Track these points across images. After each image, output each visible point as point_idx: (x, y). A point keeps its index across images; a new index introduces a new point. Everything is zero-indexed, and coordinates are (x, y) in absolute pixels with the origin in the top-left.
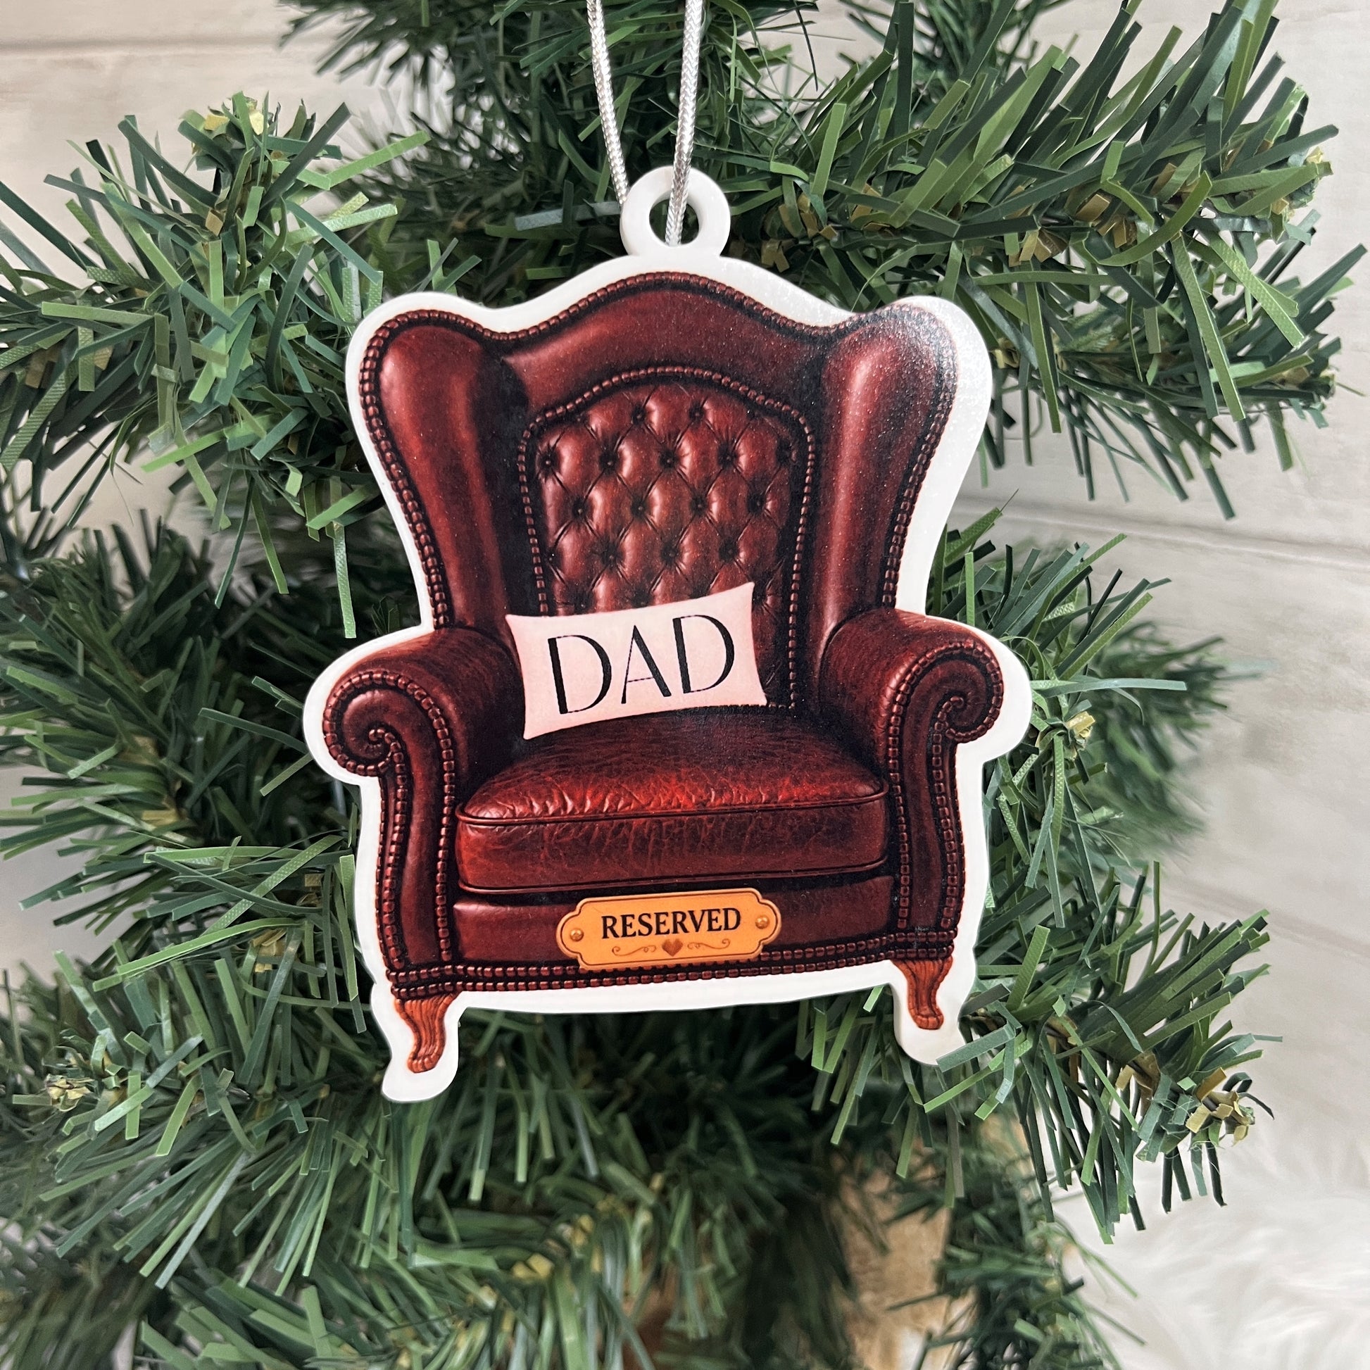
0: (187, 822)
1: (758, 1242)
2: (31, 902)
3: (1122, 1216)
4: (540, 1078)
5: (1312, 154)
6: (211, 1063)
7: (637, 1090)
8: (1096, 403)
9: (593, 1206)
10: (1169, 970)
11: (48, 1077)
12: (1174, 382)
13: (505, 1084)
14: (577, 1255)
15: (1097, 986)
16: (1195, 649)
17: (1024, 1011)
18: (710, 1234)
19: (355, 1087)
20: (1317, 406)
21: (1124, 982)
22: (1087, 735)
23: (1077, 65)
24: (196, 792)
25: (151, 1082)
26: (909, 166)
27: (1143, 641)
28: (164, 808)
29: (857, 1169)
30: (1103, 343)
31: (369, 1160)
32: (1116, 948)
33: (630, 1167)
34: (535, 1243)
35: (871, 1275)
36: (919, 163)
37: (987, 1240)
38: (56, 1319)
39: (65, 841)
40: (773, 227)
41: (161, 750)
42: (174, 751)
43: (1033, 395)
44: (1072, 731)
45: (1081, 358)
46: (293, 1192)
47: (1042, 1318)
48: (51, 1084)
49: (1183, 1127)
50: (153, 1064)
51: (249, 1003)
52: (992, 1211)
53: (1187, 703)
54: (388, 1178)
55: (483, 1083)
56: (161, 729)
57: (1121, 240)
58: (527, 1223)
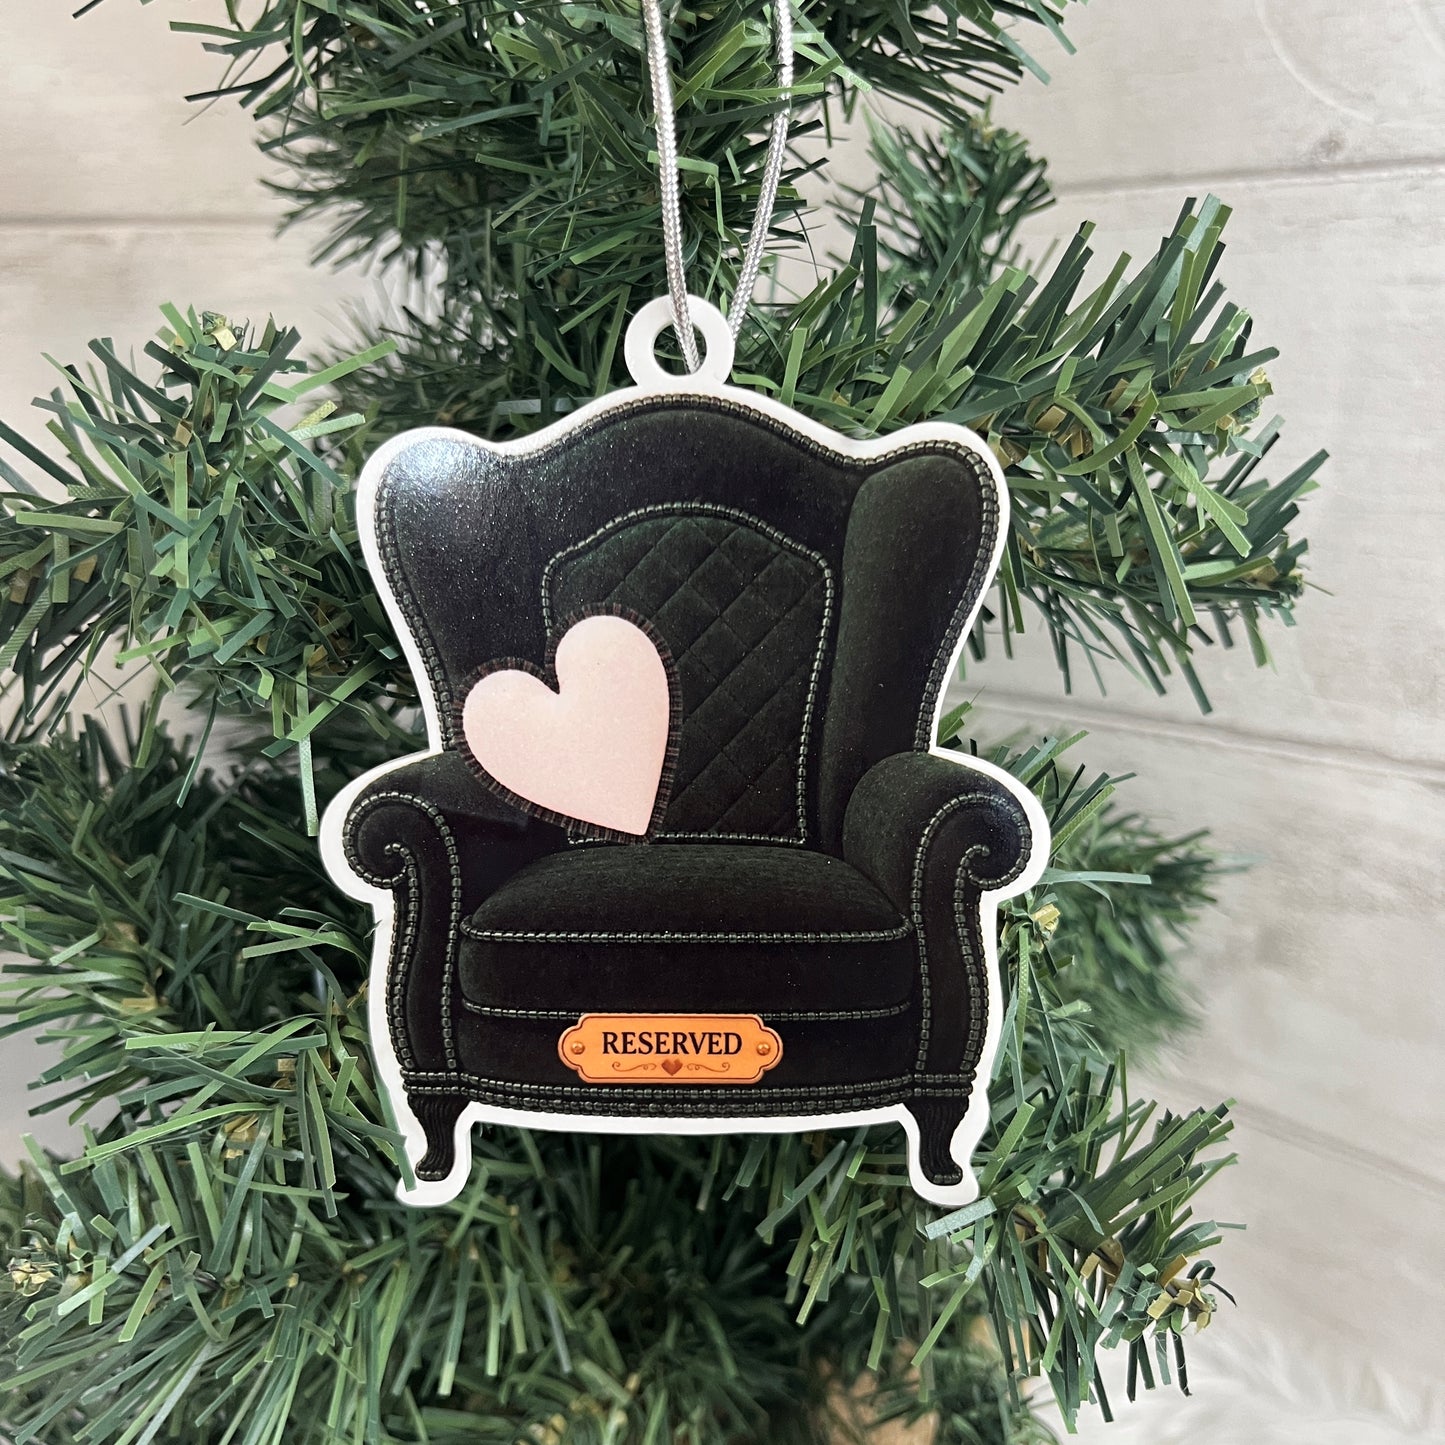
0: (166, 1010)
3: (1082, 1402)
4: (513, 1270)
5: (1256, 374)
6: (177, 1248)
7: (616, 1286)
8: (1072, 600)
9: (566, 1405)
10: (1133, 1159)
11: (13, 1261)
13: (478, 1277)
15: (1069, 1174)
16: (1182, 842)
18: (687, 1437)
19: (325, 1277)
20: (1286, 604)
22: (1053, 927)
23: (1035, 283)
24: (177, 981)
25: (117, 1268)
26: (875, 376)
27: (1133, 833)
28: (144, 996)
29: (844, 1375)
30: (1080, 540)
31: (337, 1350)
32: (1083, 1138)
33: (605, 1366)
36: (885, 373)
41: (142, 936)
42: (157, 931)
44: (1037, 924)
45: (1058, 555)
46: (260, 1380)
48: (15, 1269)
49: (1144, 1314)
50: (118, 1250)
51: (219, 1188)
52: (974, 1414)
53: (1178, 897)
54: (355, 1370)
55: (455, 1277)
56: (145, 917)
57: (1078, 451)
58: (498, 1423)
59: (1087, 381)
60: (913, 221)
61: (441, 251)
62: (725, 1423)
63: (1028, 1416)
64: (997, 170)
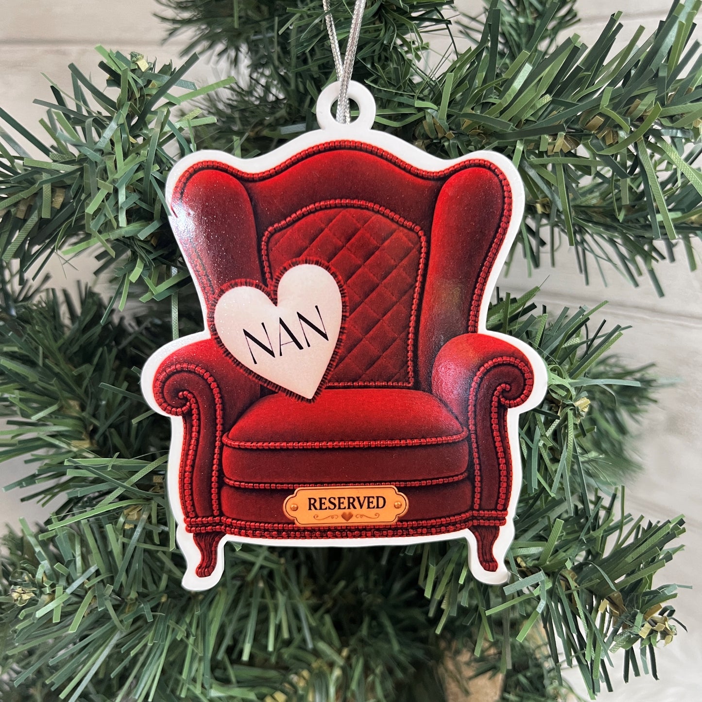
0: (95, 448)
1: (399, 686)
2: (8, 488)
4: (283, 594)
6: (102, 581)
7: (335, 601)
8: (589, 232)
9: (309, 665)
10: (629, 546)
11: (13, 587)
12: (632, 222)
13: (263, 596)
14: (300, 692)
15: (589, 552)
16: (640, 370)
17: (548, 565)
18: (373, 682)
19: (181, 596)
21: (603, 552)
22: (586, 410)
23: (587, 48)
24: (101, 431)
25: (69, 591)
26: (494, 100)
27: (611, 366)
28: (83, 440)
29: (453, 649)
31: (188, 637)
32: (599, 533)
33: (330, 644)
34: (277, 685)
36: (499, 98)
37: (525, 690)
39: (28, 456)
40: (420, 132)
41: (83, 408)
42: (89, 409)
43: (556, 230)
44: (578, 408)
45: (583, 209)
46: (145, 654)
48: (13, 591)
50: (70, 581)
52: (529, 674)
53: (635, 399)
54: (197, 647)
55: (251, 596)
56: (83, 396)
57: (609, 141)
58: (273, 674)
59: (617, 100)
61: (248, 53)
62: (391, 673)
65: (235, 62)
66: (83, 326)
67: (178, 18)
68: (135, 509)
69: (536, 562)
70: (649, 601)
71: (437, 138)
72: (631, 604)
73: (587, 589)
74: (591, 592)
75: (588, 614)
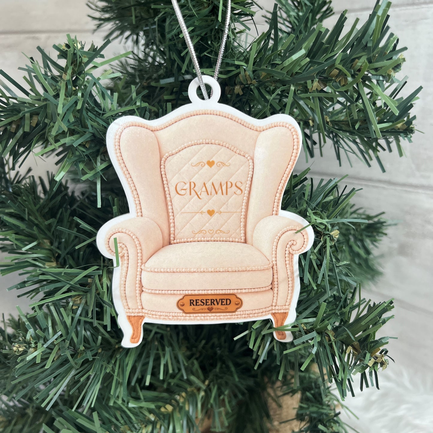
0: (59, 266)
2: (10, 289)
4: (168, 348)
5: (400, 56)
6: (64, 340)
7: (201, 353)
8: (341, 137)
9: (186, 389)
10: (363, 316)
11: (13, 344)
12: (364, 129)
13: (157, 349)
14: (181, 405)
15: (342, 320)
16: (377, 216)
17: (318, 328)
18: (224, 400)
19: (110, 349)
20: (409, 136)
21: (350, 320)
22: (337, 237)
23: (329, 31)
24: (62, 256)
25: (45, 346)
26: (278, 61)
28: (52, 262)
30: (343, 118)
32: (347, 309)
33: (198, 378)
34: (167, 401)
35: (277, 416)
36: (281, 61)
37: (312, 402)
38: (19, 427)
39: (21, 271)
40: (238, 81)
41: (52, 244)
42: (56, 244)
43: (322, 135)
44: (332, 236)
45: (336, 122)
47: (327, 424)
48: (14, 346)
50: (46, 340)
52: (312, 392)
53: (375, 234)
54: (119, 377)
55: (150, 350)
56: (52, 237)
57: (343, 83)
58: (165, 395)
60: (290, 22)
61: (143, 36)
62: (236, 396)
63: (329, 392)
64: (316, 5)
65: (137, 42)
66: (51, 197)
67: (103, 17)
68: (78, 297)
69: (312, 326)
70: (373, 346)
71: (247, 84)
72: (363, 348)
73: (340, 340)
74: (343, 342)
75: (340, 355)
